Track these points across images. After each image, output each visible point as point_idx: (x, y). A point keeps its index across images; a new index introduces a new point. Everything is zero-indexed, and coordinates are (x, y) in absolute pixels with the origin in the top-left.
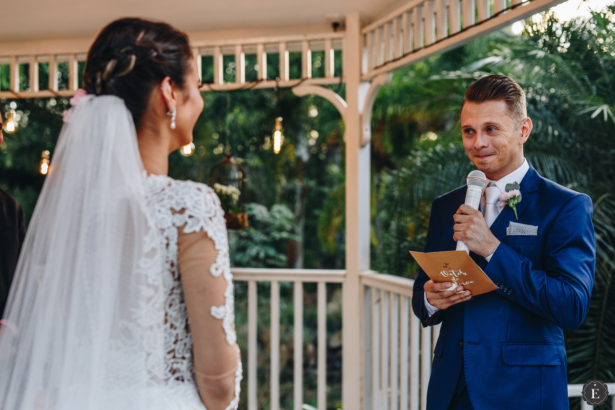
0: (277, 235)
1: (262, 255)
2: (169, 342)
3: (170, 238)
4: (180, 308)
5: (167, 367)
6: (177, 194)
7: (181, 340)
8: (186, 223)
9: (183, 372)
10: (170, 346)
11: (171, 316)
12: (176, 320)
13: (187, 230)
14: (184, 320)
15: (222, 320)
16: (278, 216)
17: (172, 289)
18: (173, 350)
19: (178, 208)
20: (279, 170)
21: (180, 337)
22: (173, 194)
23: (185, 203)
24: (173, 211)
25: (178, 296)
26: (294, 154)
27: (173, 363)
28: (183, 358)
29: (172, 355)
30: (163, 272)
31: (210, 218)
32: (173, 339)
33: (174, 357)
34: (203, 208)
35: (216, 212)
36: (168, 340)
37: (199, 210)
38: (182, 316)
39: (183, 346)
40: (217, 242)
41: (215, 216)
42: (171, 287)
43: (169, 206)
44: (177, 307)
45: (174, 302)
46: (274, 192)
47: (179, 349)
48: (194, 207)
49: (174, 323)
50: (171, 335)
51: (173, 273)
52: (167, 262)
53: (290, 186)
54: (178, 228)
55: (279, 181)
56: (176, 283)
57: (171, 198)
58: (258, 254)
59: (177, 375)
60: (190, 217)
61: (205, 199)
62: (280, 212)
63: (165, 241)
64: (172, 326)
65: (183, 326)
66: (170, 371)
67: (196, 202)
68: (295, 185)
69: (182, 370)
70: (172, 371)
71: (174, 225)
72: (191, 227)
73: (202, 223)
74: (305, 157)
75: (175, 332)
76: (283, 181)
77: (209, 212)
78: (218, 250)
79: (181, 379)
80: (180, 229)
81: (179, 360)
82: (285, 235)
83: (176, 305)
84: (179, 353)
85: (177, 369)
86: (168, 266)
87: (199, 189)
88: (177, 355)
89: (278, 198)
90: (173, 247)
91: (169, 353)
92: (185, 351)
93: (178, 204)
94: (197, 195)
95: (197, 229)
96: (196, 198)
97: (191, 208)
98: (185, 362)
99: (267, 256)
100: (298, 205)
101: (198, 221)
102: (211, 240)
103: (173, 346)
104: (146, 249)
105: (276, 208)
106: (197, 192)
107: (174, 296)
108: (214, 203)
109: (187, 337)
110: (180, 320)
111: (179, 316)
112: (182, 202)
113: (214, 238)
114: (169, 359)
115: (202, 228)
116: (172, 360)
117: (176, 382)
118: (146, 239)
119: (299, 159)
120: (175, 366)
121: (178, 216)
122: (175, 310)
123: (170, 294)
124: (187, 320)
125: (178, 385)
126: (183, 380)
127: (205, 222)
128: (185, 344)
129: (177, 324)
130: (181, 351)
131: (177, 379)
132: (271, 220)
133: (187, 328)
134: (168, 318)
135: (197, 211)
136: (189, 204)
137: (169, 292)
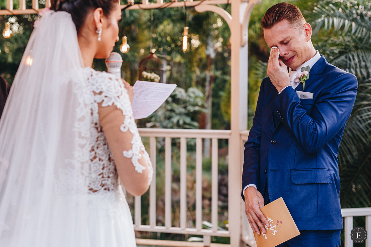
0: (191, 109)
1: (181, 122)
2: (99, 169)
3: (93, 109)
4: (104, 149)
5: (99, 183)
6: (97, 82)
7: (107, 167)
8: (103, 101)
9: (109, 185)
10: (100, 171)
11: (99, 154)
12: (102, 155)
13: (104, 105)
14: (108, 155)
15: (131, 158)
16: (192, 95)
17: (98, 138)
18: (102, 173)
19: (98, 92)
20: (195, 64)
21: (106, 165)
22: (94, 82)
23: (102, 89)
24: (95, 93)
25: (102, 142)
26: (205, 53)
27: (102, 181)
28: (109, 177)
29: (101, 176)
30: (90, 129)
31: (118, 97)
32: (101, 167)
33: (103, 177)
34: (114, 91)
35: (122, 92)
36: (98, 168)
37: (111, 92)
38: (105, 153)
39: (108, 170)
40: (124, 111)
41: (121, 95)
42: (96, 137)
43: (92, 90)
44: (102, 148)
45: (99, 146)
46: (191, 79)
47: (105, 173)
48: (108, 91)
49: (101, 157)
50: (100, 165)
51: (97, 128)
52: (92, 123)
53: (203, 75)
54: (98, 103)
55: (195, 72)
56: (100, 134)
57: (93, 85)
58: (178, 121)
59: (105, 187)
60: (106, 97)
61: (114, 84)
62: (193, 93)
63: (90, 112)
64: (100, 159)
65: (107, 158)
66: (100, 185)
67: (109, 87)
68: (206, 75)
69: (108, 184)
70: (102, 185)
71: (95, 101)
72: (107, 103)
73: (113, 100)
74: (213, 55)
75: (102, 163)
76: (198, 71)
77: (118, 93)
78: (125, 115)
79: (107, 189)
80: (100, 104)
81: (106, 179)
82: (197, 108)
83: (101, 147)
84: (106, 175)
85: (105, 184)
86: (93, 125)
87: (110, 79)
88: (105, 176)
89: (193, 83)
90: (96, 115)
91: (99, 175)
92: (109, 173)
93: (97, 89)
94: (109, 83)
95: (110, 104)
96: (109, 85)
97: (106, 91)
98: (110, 180)
99: (185, 123)
100: (207, 89)
101: (111, 98)
102: (120, 109)
103: (102, 171)
104: (79, 116)
105: (191, 90)
106: (109, 80)
107: (99, 142)
108: (121, 87)
109: (110, 164)
110: (105, 155)
111: (104, 153)
112: (100, 87)
113: (122, 108)
114: (100, 179)
115: (113, 103)
116: (102, 179)
117: (105, 191)
118: (78, 110)
119: (208, 56)
120: (104, 182)
121: (98, 96)
122: (101, 150)
123: (97, 141)
124: (109, 155)
125: (106, 193)
126: (109, 190)
127: (115, 99)
128: (109, 169)
129: (103, 158)
130: (107, 173)
131: (105, 189)
132: (187, 99)
133: (110, 159)
134: (97, 155)
135: (110, 93)
136: (104, 89)
137: (96, 140)
